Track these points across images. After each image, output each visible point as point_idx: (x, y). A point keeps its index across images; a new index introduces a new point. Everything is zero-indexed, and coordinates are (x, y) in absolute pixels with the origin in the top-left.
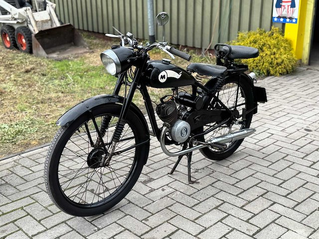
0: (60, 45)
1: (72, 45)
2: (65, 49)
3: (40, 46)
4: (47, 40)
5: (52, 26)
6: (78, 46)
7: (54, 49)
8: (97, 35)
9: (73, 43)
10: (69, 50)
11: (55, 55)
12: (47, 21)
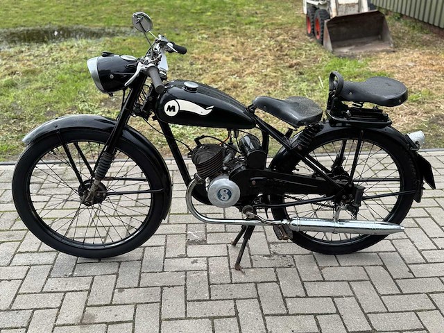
0: (360, 37)
1: (379, 39)
2: (364, 43)
3: (329, 37)
4: (343, 29)
5: (359, 11)
6: (384, 42)
7: (351, 41)
8: (432, 28)
9: (380, 37)
10: (370, 44)
11: (345, 50)
12: (353, 5)
